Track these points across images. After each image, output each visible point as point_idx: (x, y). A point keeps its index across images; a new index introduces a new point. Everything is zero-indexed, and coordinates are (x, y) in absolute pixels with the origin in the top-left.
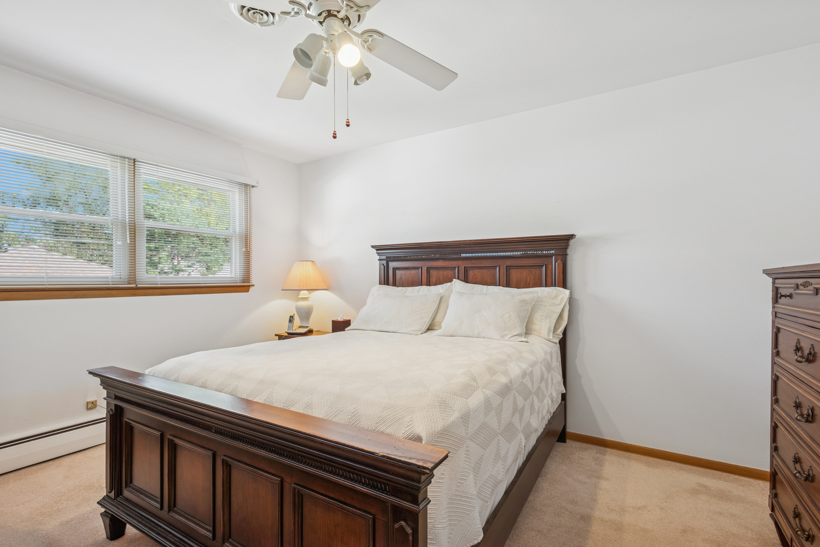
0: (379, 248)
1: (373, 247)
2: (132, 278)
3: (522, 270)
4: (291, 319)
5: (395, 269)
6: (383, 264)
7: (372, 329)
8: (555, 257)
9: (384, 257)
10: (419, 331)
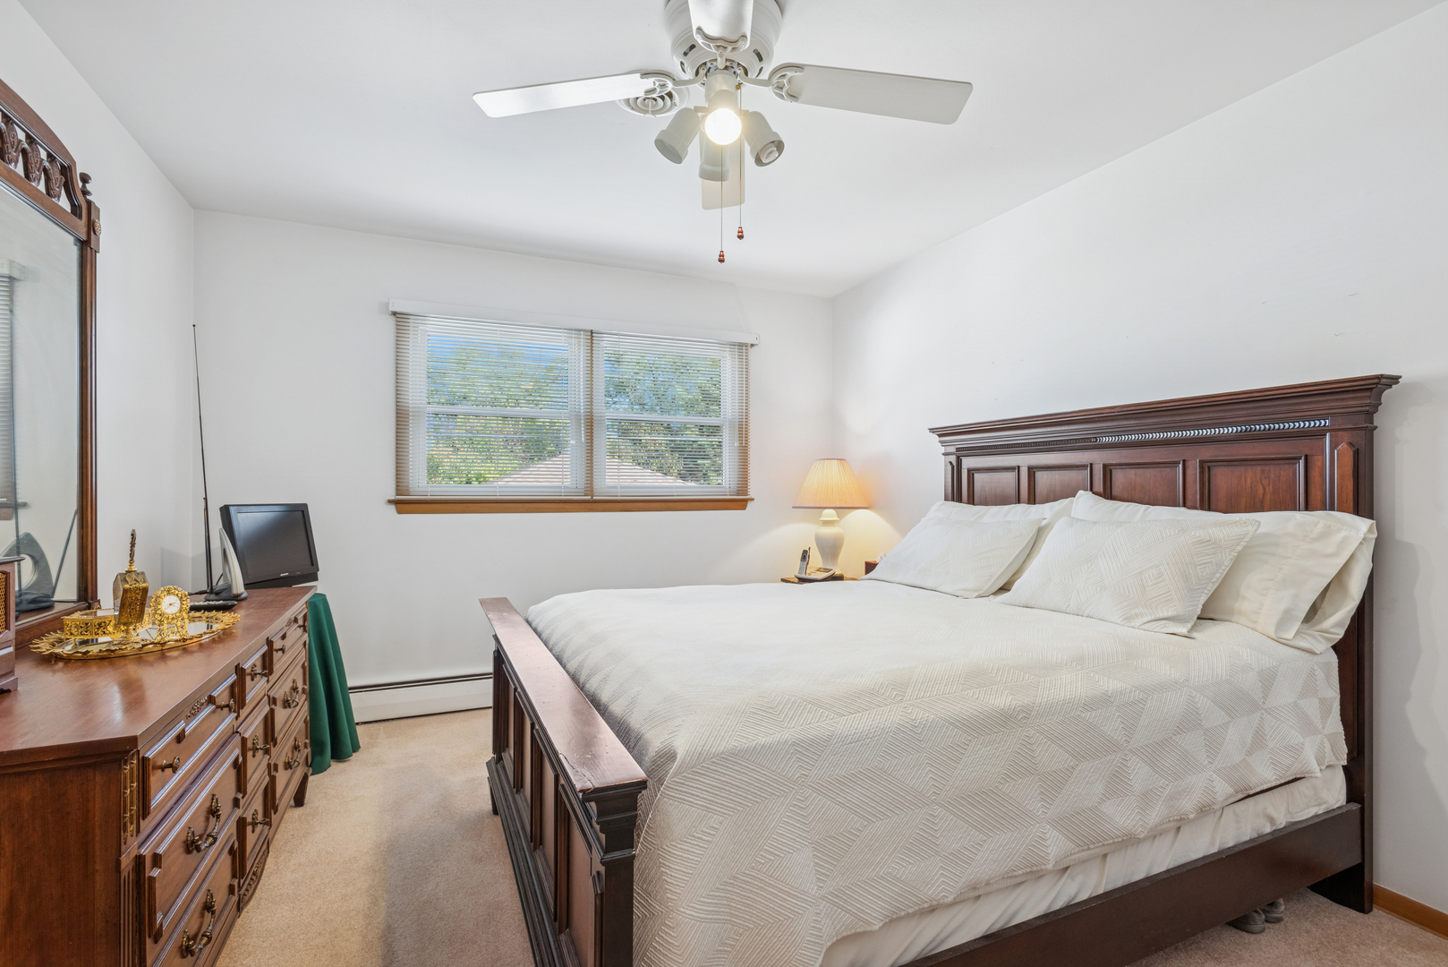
0: (943, 433)
1: (932, 430)
2: (590, 489)
3: (1243, 469)
4: (805, 556)
5: (971, 472)
6: (951, 463)
7: (898, 581)
8: (1331, 436)
9: (952, 449)
10: (976, 591)
